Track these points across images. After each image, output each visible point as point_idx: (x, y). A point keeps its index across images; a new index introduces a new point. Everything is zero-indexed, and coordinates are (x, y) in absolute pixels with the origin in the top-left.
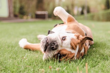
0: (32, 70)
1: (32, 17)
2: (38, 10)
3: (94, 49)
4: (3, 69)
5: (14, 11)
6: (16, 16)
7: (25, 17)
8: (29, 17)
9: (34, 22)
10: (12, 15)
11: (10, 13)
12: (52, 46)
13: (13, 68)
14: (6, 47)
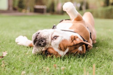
0: (37, 67)
1: (31, 11)
2: (37, 5)
3: (97, 48)
4: (7, 65)
5: (14, 5)
6: (15, 9)
7: (24, 11)
8: (28, 11)
9: (33, 16)
10: (11, 8)
11: (9, 6)
12: (40, 43)
13: (18, 64)
14: (8, 41)
